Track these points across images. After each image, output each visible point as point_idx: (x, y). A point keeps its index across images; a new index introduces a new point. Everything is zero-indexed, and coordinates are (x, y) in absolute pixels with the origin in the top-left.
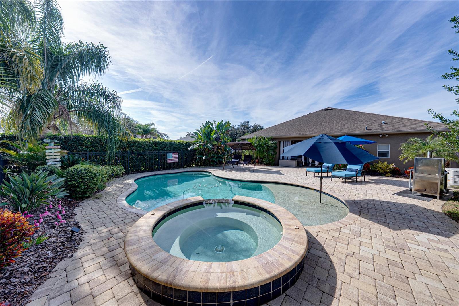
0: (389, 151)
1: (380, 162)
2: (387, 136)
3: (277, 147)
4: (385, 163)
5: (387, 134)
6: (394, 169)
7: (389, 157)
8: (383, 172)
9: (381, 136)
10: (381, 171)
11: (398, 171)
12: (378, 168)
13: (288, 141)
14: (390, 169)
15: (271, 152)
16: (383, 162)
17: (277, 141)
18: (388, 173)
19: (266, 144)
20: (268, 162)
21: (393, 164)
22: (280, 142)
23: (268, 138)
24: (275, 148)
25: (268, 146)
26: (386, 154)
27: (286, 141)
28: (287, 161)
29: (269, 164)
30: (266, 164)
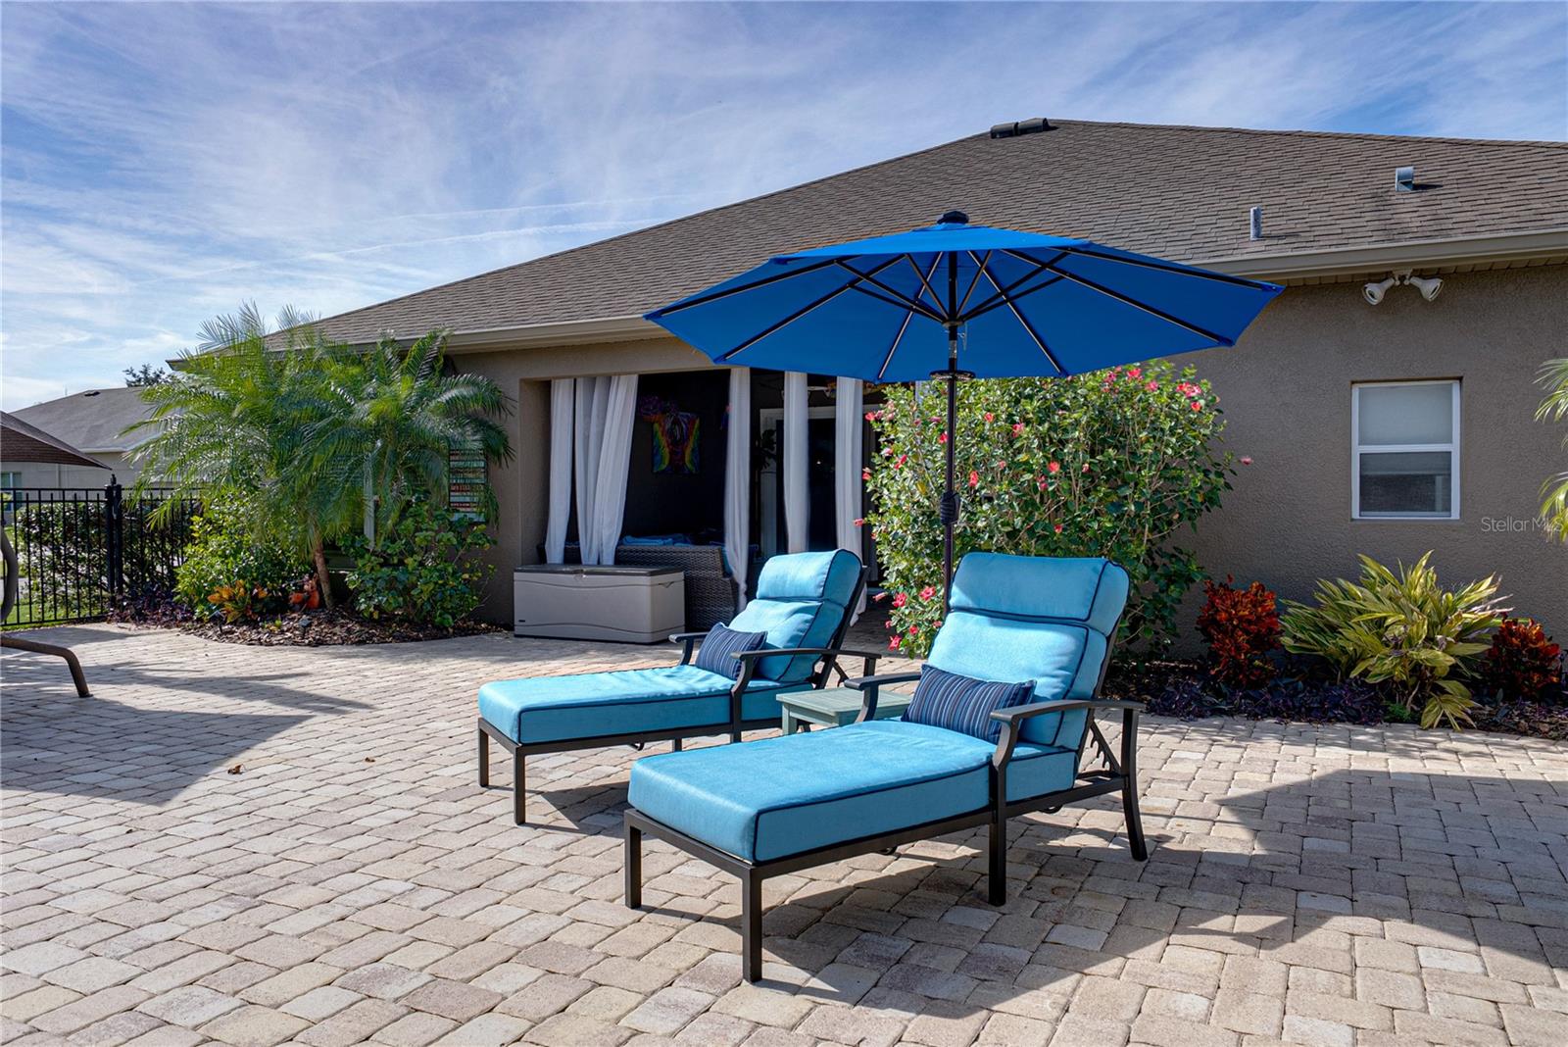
0: (1455, 448)
1: (1372, 568)
2: (1429, 288)
4: (1420, 578)
5: (1424, 274)
6: (1504, 637)
7: (1455, 514)
8: (1400, 674)
9: (1376, 291)
10: (1383, 665)
11: (1534, 653)
12: (1355, 636)
14: (1465, 634)
16: (1400, 563)
18: (1451, 686)
21: (1486, 588)
26: (1430, 479)
27: (592, 380)
28: (580, 583)
29: (406, 617)
30: (376, 616)
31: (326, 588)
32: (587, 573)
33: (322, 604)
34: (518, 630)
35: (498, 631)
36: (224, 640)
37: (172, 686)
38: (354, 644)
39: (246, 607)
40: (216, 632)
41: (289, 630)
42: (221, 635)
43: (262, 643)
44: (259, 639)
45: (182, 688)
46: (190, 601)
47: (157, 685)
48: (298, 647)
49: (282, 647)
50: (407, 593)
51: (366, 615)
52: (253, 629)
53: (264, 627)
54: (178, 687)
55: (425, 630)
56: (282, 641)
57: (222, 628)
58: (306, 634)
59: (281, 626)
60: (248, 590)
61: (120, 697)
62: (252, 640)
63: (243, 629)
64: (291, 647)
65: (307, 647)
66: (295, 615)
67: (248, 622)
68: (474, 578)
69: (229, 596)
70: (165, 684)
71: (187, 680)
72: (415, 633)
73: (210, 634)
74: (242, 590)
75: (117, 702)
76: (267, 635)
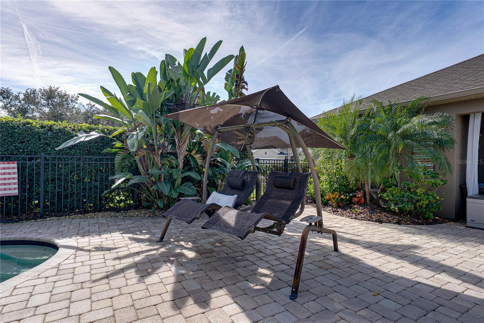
17: (453, 115)
19: (396, 128)
20: (409, 207)
22: (465, 119)
23: (404, 107)
29: (410, 213)
30: (397, 211)
31: (368, 197)
34: (470, 225)
35: (448, 222)
36: (337, 214)
37: (366, 248)
38: (395, 223)
39: (338, 202)
40: (330, 210)
41: (361, 213)
42: (334, 212)
43: (355, 218)
44: (352, 216)
45: (373, 250)
46: (312, 196)
47: (357, 246)
48: (373, 222)
49: (366, 221)
50: (415, 204)
51: (393, 210)
52: (344, 211)
53: (351, 211)
54: (370, 250)
55: (420, 219)
56: (363, 218)
57: (332, 209)
58: (371, 216)
59: (357, 211)
60: (339, 196)
61: (354, 255)
62: (349, 216)
63: (339, 210)
64: (370, 222)
65: (377, 223)
66: (356, 206)
67: (339, 207)
68: (442, 199)
69: (332, 197)
70: (360, 246)
71: (365, 242)
72: (417, 221)
73: (327, 210)
74: (337, 196)
75: (359, 260)
76: (354, 215)
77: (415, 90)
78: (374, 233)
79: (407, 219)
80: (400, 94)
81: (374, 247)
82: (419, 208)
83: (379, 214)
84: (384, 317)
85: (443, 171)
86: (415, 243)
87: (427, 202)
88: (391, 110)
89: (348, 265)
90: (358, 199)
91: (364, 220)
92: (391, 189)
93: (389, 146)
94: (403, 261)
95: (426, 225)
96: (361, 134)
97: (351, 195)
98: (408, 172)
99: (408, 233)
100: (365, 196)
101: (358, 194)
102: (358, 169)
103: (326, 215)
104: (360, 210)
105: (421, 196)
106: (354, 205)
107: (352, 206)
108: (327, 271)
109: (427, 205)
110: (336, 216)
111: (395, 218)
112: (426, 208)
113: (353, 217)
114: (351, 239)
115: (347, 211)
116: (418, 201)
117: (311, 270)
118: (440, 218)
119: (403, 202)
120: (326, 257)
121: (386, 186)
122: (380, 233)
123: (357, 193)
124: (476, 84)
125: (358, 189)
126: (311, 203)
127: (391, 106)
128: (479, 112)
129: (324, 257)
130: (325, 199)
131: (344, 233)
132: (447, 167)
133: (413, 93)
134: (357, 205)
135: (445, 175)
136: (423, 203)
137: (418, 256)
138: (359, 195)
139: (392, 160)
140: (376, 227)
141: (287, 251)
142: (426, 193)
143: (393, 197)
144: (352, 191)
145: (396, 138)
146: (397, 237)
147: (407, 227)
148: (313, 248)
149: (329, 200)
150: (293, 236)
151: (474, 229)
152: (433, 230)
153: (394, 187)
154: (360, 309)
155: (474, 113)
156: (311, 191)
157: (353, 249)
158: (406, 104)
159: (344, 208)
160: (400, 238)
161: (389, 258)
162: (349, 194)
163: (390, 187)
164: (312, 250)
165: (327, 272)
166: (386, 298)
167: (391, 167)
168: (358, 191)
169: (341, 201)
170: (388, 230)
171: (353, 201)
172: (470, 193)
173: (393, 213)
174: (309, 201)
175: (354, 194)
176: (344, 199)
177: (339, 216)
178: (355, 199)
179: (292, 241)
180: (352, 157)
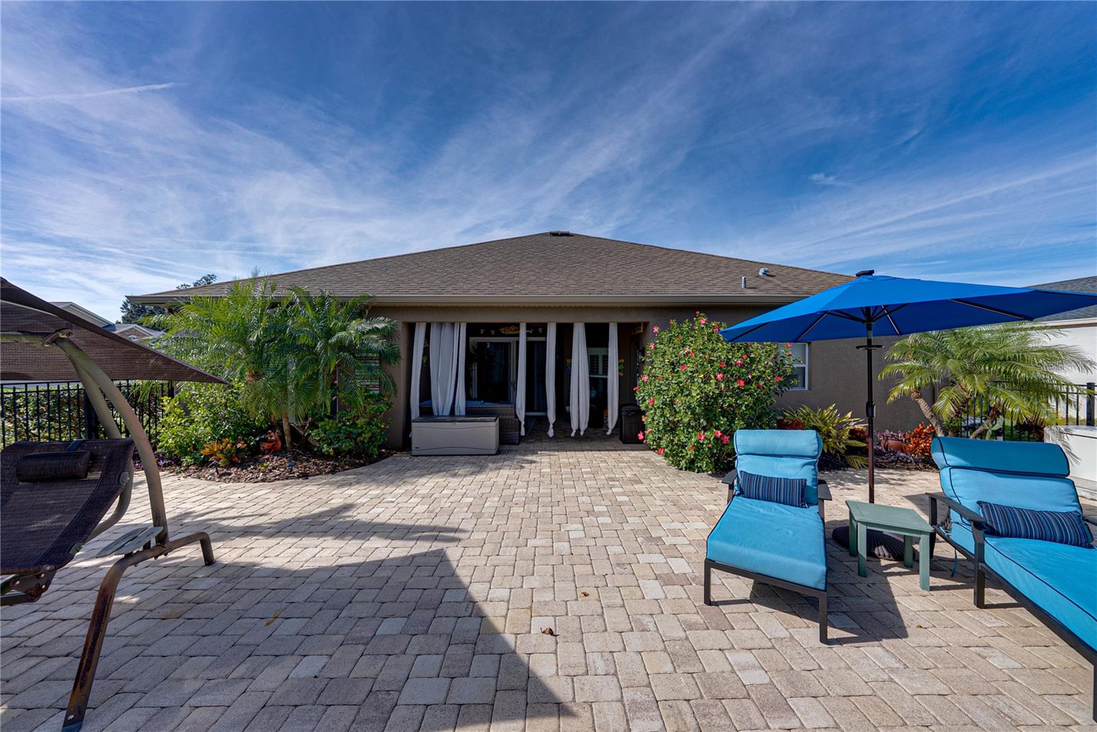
0: (806, 366)
3: (396, 357)
7: (806, 389)
13: (453, 324)
15: (362, 382)
17: (398, 323)
19: (329, 333)
20: (346, 445)
22: (411, 328)
23: (342, 305)
24: (385, 358)
25: (341, 346)
26: (797, 376)
27: (441, 324)
28: (455, 427)
29: (350, 452)
30: (332, 454)
31: (288, 439)
32: (458, 422)
33: (283, 447)
34: (414, 453)
35: (395, 453)
36: (227, 481)
37: (271, 536)
38: (328, 473)
39: (231, 456)
40: (212, 474)
41: (274, 468)
42: (221, 476)
43: (263, 481)
44: (257, 478)
45: (283, 536)
46: (170, 452)
47: (256, 537)
48: (293, 480)
49: (281, 482)
50: (355, 439)
51: (326, 453)
52: (242, 470)
53: (255, 469)
54: (278, 537)
55: (361, 458)
56: (277, 477)
57: (217, 471)
58: (291, 470)
59: (266, 467)
60: (233, 444)
61: (247, 558)
62: (251, 479)
63: (233, 470)
64: (289, 481)
65: (301, 479)
66: (267, 457)
67: (232, 464)
68: (388, 427)
69: (218, 450)
70: (261, 535)
71: (270, 525)
72: (358, 461)
73: (206, 476)
74: (229, 445)
75: (255, 566)
76: (262, 474)
77: (359, 279)
78: (291, 501)
79: (345, 462)
80: (339, 280)
81: (285, 530)
82: (360, 444)
83: (305, 464)
84: (277, 656)
85: (388, 393)
86: (349, 501)
87: (369, 435)
88: (323, 305)
89: (229, 586)
90: (271, 444)
91: (279, 479)
92: (322, 423)
93: (317, 361)
94: (325, 539)
95: (369, 464)
96: (272, 340)
97: (257, 439)
98: (345, 398)
99: (342, 486)
100: (282, 438)
101: (271, 437)
102: (269, 397)
103: (202, 486)
104: (276, 461)
105: (362, 428)
106: (264, 454)
107: (259, 458)
108: (179, 620)
109: (370, 438)
110: (224, 485)
111: (329, 464)
112: (369, 442)
113: (259, 478)
114: (247, 527)
115: (249, 469)
116: (360, 435)
117: (136, 636)
118: (386, 449)
119: (338, 440)
120: (183, 588)
121: (316, 419)
122: (300, 499)
123: (270, 433)
124: (421, 290)
125: (272, 427)
126: (169, 465)
127: (323, 297)
128: (424, 322)
129: (180, 588)
130: (202, 455)
131: (234, 518)
132: (392, 388)
133: (355, 284)
134: (267, 454)
135: (389, 397)
136: (364, 438)
137: (349, 521)
138: (273, 436)
139: (322, 383)
140: (296, 488)
141: (71, 617)
142: (369, 423)
143: (325, 433)
144: (261, 431)
145: (326, 352)
146: (325, 498)
147: (344, 475)
148: (152, 578)
149: (211, 456)
150: (98, 566)
151: (419, 457)
152: (376, 470)
153: (327, 420)
154: (238, 664)
155: (420, 322)
156: (167, 442)
157: (246, 547)
158: (345, 299)
159: (242, 465)
160: (330, 498)
161: (306, 541)
162: (255, 438)
163: (322, 420)
164: (148, 585)
165: (181, 621)
166: (287, 618)
167: (319, 393)
168: (270, 431)
169: (237, 453)
170: (314, 488)
171: (262, 448)
172: (413, 417)
173: (326, 457)
174: (161, 463)
175: (263, 437)
176: (243, 449)
177: (230, 484)
178: (265, 446)
179: (92, 582)
180: (257, 376)
